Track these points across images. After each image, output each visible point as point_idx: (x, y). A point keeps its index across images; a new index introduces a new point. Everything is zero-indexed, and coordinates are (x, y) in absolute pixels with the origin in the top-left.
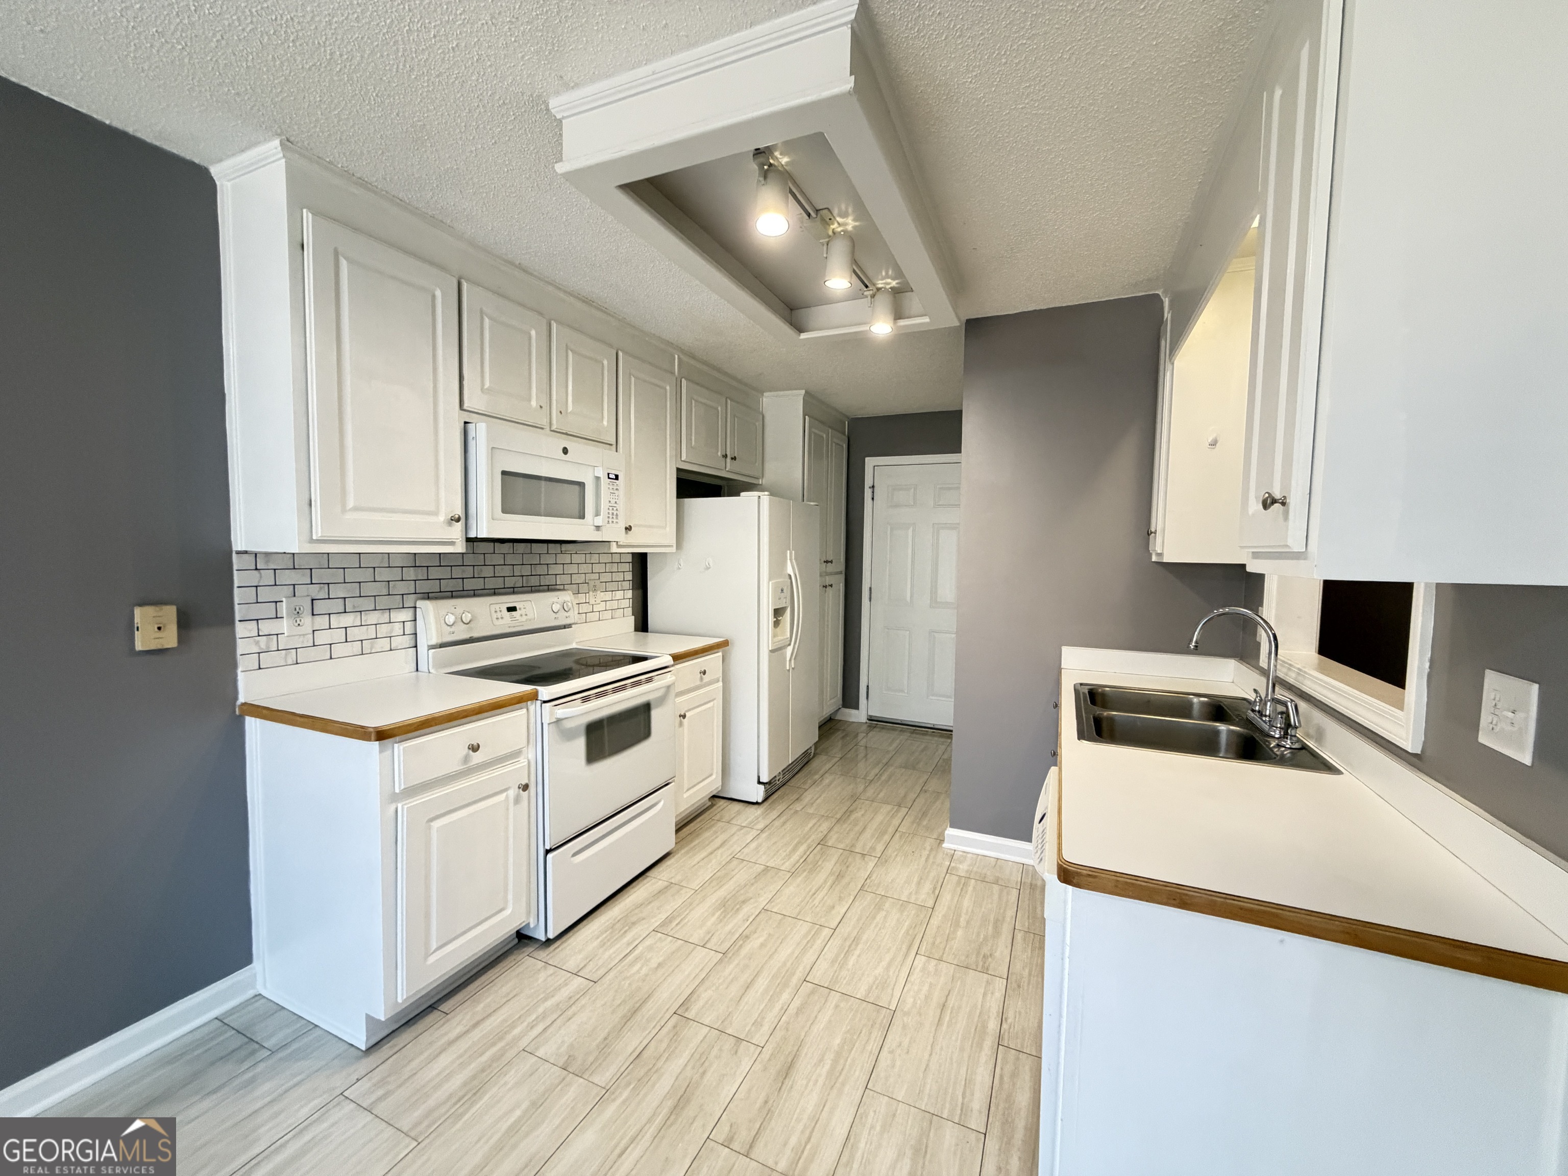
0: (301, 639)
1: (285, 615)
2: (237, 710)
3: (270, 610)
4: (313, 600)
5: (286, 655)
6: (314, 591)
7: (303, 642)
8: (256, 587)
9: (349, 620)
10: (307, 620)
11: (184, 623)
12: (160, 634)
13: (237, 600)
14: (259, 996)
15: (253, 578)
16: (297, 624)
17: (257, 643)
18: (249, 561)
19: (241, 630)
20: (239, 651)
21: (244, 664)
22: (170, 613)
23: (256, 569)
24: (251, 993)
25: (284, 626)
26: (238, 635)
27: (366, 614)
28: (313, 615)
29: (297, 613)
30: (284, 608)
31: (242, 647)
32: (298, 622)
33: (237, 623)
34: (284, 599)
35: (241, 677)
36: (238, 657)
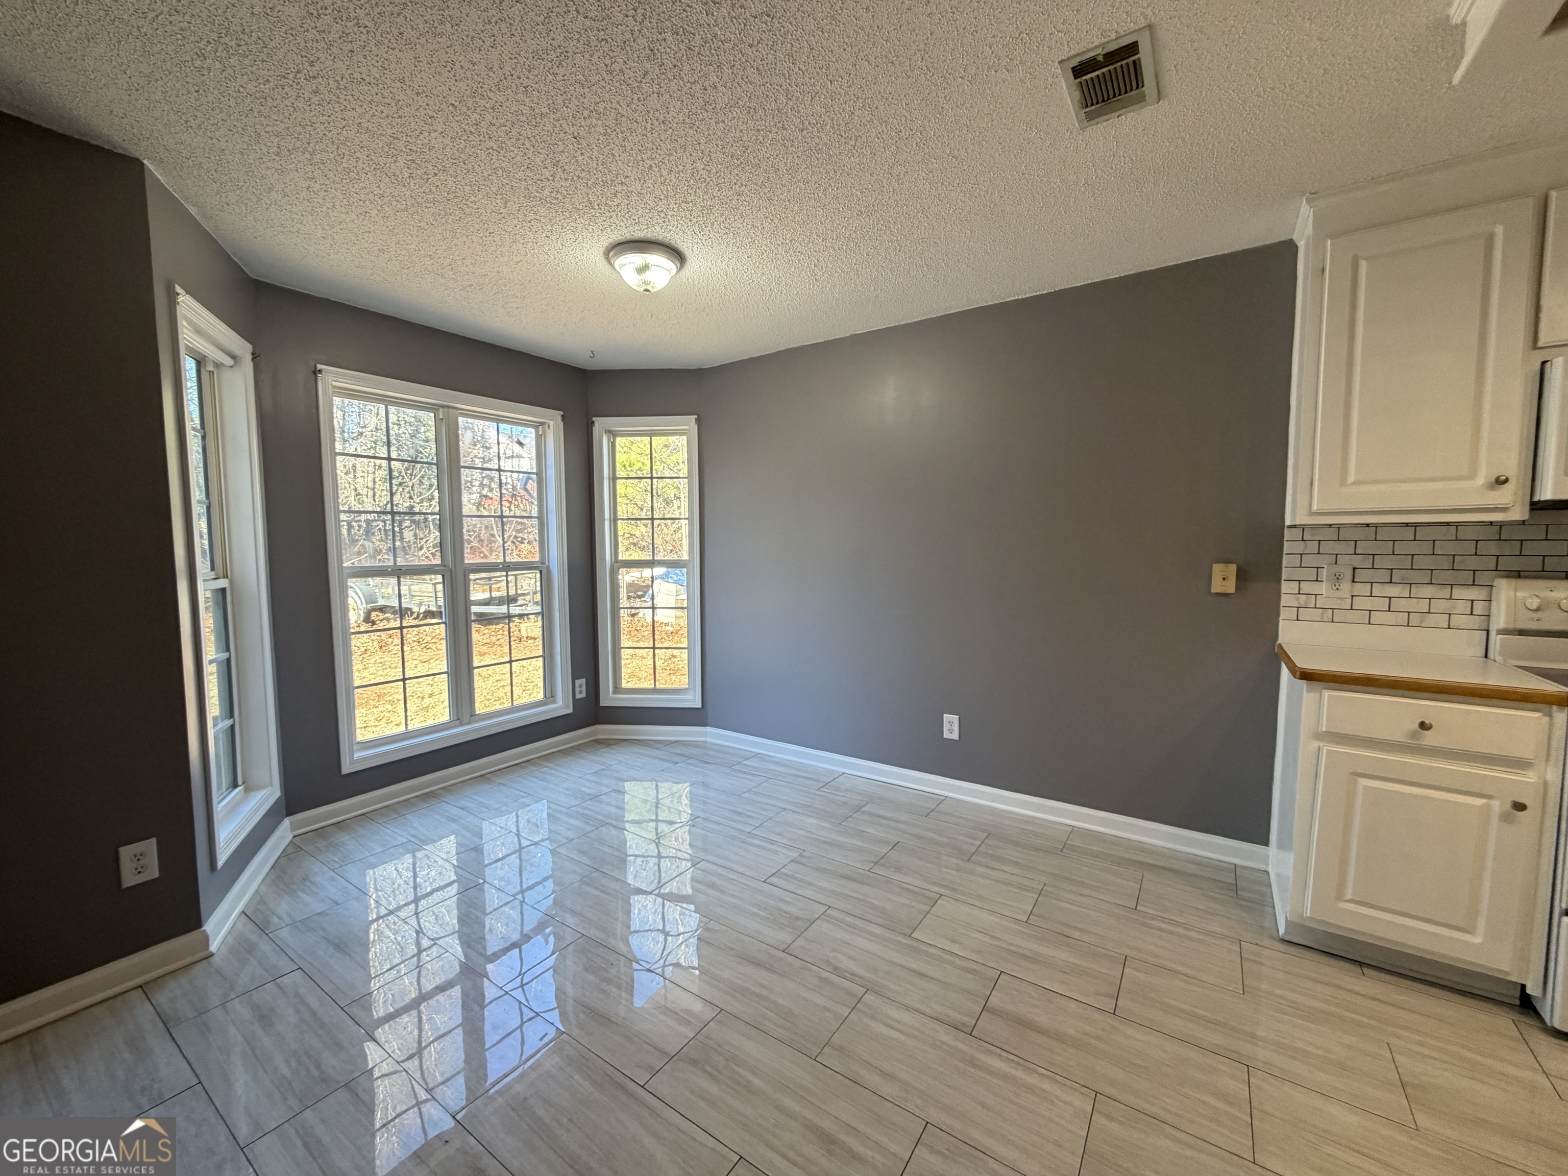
0: (1339, 602)
1: (1324, 579)
2: (1276, 648)
3: (1312, 574)
4: (1354, 569)
5: (1323, 612)
6: (1357, 561)
7: (1340, 604)
8: (1301, 554)
9: (1393, 591)
10: (1346, 585)
11: (1242, 577)
12: (1224, 583)
13: (1284, 564)
14: (1267, 873)
15: (1299, 547)
16: (1335, 588)
17: (1298, 599)
18: (1297, 533)
19: (1285, 587)
20: (1283, 603)
21: (1284, 614)
22: (1232, 570)
23: (1303, 540)
24: (1263, 867)
25: (1323, 588)
26: (1283, 591)
27: (1417, 587)
28: (1353, 581)
29: (1338, 578)
30: (1324, 573)
31: (1285, 600)
32: (1337, 586)
33: (1283, 583)
34: (1325, 566)
35: (1281, 623)
36: (1282, 608)
